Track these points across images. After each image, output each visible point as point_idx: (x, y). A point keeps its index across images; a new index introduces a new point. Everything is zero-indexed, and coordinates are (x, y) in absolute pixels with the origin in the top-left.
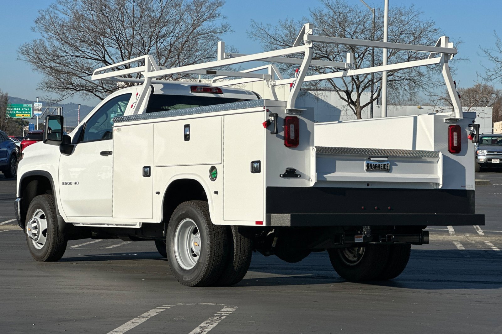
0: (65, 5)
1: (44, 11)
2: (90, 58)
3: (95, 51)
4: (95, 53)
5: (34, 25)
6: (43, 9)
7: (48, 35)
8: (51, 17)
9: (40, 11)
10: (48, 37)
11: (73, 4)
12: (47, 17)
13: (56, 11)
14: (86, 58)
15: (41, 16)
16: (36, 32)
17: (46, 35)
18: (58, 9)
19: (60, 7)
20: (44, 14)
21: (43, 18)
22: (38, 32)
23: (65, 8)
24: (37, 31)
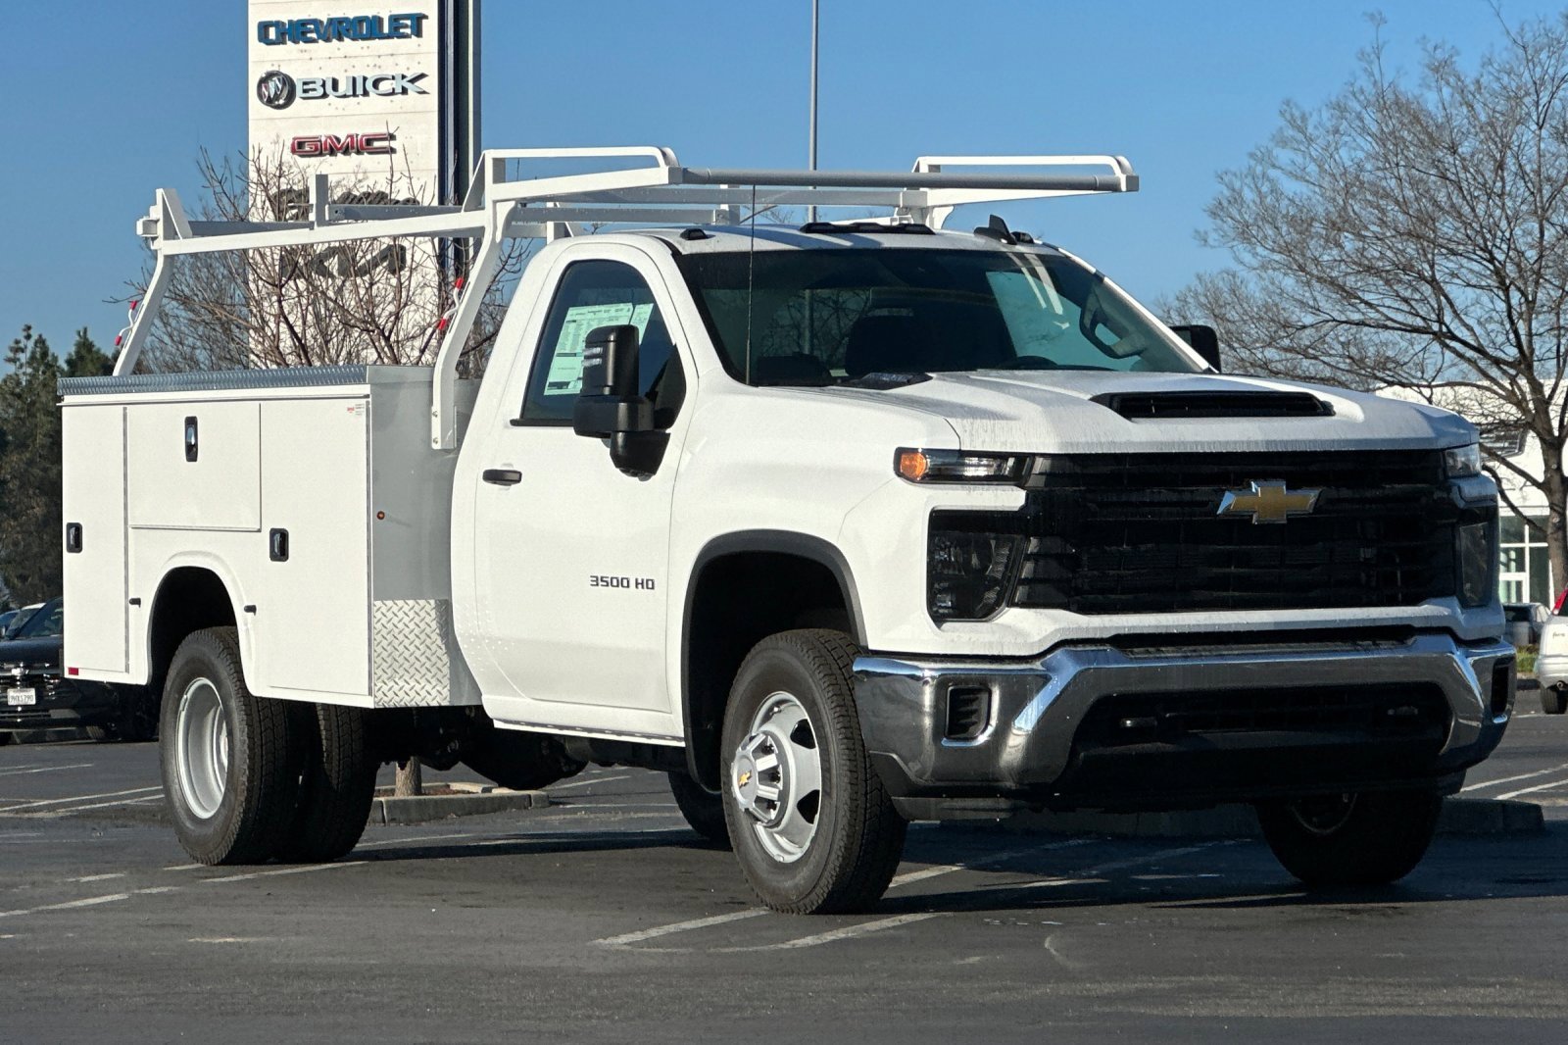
0: (1300, 150)
1: (1235, 175)
2: (1398, 326)
3: (1406, 300)
4: (1406, 307)
5: (1207, 224)
6: (1233, 169)
7: (1255, 255)
8: (1260, 192)
9: (1224, 177)
10: (1255, 263)
11: (1329, 144)
12: (1249, 195)
13: (1272, 173)
14: (1386, 327)
15: (1227, 193)
16: (1212, 247)
17: (1247, 257)
18: (1277, 164)
19: (1284, 156)
20: (1237, 185)
21: (1237, 199)
22: (1219, 247)
23: (1299, 159)
24: (1216, 244)
